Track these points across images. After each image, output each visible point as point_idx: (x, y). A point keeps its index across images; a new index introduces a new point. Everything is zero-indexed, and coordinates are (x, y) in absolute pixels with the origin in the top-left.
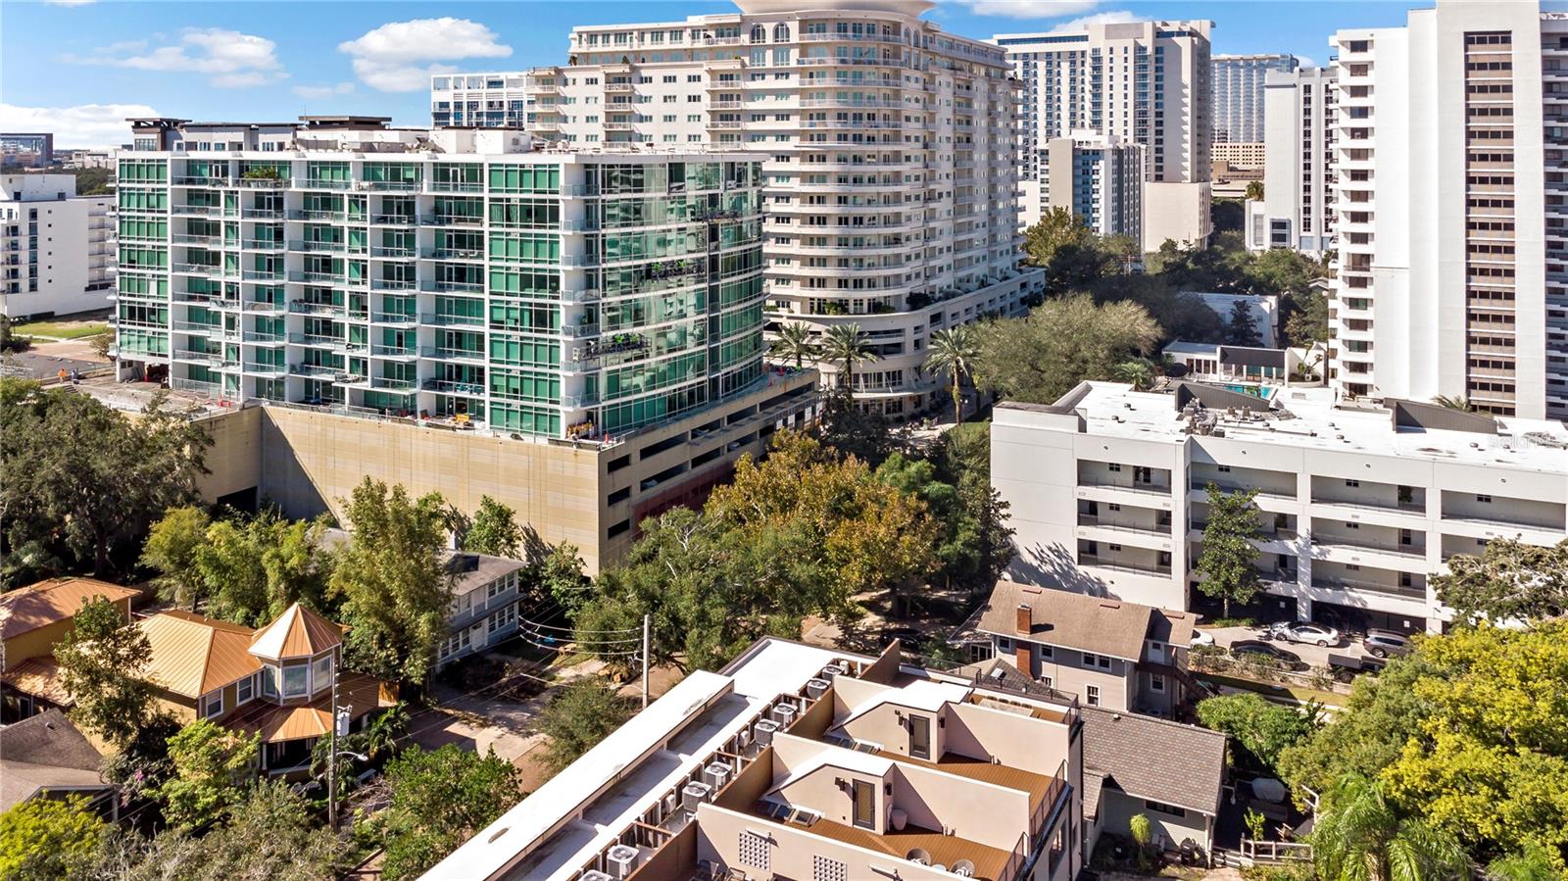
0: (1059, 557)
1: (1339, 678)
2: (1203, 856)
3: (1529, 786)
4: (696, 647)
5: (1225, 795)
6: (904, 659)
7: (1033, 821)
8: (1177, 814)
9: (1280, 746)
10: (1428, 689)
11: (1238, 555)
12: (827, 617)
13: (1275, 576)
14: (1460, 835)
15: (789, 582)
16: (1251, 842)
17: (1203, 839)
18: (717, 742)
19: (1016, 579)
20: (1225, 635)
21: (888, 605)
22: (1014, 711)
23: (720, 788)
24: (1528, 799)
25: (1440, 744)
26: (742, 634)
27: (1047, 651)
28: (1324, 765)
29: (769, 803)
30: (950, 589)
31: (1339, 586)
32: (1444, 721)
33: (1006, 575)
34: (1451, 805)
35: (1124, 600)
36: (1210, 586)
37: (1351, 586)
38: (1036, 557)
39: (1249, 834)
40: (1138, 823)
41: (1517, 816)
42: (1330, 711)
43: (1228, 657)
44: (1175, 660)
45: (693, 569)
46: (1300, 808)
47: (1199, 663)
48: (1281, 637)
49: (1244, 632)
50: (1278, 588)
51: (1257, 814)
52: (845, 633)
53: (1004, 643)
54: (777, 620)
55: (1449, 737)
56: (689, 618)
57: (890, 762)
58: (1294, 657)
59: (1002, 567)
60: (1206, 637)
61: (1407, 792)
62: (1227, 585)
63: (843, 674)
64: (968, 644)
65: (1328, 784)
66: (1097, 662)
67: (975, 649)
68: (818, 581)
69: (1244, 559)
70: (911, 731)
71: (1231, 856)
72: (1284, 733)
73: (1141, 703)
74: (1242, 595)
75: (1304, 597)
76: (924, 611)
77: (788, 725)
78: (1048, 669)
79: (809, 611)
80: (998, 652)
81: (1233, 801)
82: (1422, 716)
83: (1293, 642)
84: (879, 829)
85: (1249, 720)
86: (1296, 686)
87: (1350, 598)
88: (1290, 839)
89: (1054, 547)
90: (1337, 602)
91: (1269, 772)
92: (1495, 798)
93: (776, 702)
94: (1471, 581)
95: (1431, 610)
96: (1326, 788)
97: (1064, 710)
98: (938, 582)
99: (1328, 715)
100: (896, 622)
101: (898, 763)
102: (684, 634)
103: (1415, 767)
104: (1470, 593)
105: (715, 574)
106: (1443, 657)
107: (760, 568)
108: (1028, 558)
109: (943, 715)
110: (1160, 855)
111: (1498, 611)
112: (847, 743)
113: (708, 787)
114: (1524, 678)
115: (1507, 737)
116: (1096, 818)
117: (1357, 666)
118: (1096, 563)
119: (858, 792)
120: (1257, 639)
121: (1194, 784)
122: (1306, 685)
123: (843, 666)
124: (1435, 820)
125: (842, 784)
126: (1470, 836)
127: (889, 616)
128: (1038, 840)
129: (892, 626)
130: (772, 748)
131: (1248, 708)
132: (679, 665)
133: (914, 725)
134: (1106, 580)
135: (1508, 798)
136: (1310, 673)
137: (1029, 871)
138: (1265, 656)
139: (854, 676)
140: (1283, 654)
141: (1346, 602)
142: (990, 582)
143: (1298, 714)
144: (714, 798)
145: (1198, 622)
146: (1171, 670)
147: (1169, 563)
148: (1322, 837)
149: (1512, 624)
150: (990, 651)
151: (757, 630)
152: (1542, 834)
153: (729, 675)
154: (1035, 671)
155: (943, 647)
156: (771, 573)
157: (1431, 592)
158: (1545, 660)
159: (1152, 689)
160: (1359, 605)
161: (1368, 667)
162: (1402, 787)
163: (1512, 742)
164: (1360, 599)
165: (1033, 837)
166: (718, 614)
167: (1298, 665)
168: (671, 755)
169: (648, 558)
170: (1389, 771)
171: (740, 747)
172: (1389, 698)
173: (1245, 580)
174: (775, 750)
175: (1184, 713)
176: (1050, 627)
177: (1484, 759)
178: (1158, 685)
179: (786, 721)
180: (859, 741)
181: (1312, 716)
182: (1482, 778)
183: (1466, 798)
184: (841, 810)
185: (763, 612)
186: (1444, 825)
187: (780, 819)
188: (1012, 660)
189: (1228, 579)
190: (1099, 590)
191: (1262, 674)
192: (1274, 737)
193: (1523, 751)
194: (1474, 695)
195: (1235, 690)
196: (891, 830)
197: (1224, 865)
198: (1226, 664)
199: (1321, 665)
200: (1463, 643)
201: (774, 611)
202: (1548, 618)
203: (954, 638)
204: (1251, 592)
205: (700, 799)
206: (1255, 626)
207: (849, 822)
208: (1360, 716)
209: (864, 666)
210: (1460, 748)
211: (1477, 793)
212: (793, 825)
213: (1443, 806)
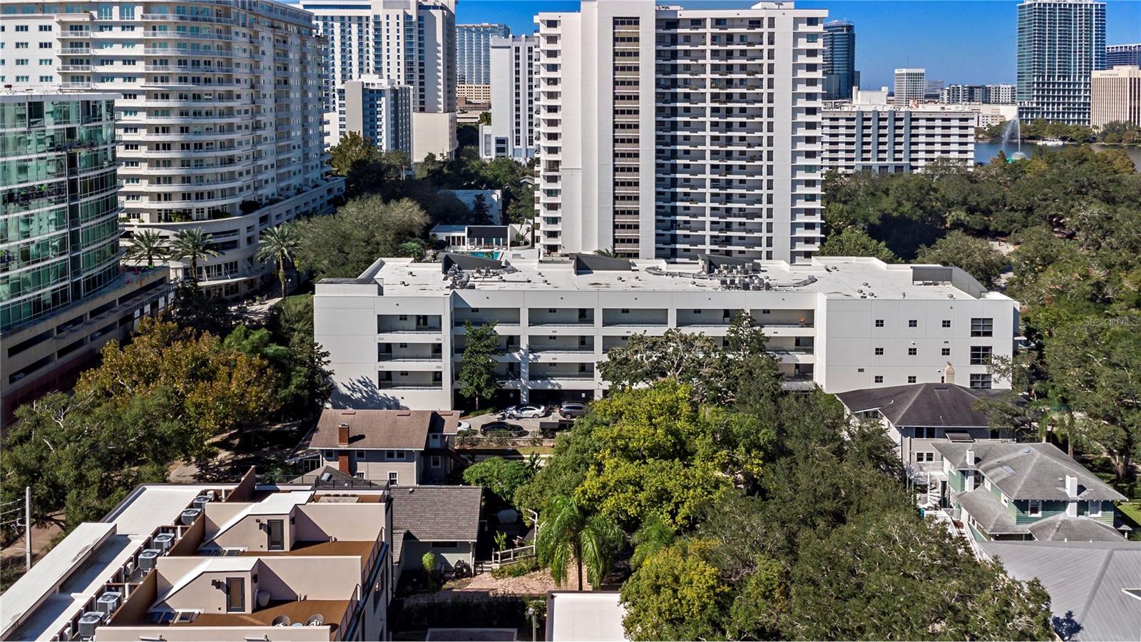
0: (366, 386)
1: (546, 437)
2: (469, 569)
3: (654, 480)
4: (76, 505)
5: (481, 525)
6: (258, 480)
7: (363, 574)
8: (453, 547)
9: (514, 487)
10: (600, 434)
11: (484, 366)
12: (189, 460)
13: (507, 377)
14: (618, 518)
15: (156, 438)
16: (498, 553)
17: (469, 559)
18: (105, 576)
19: (335, 407)
20: (476, 422)
21: (236, 441)
22: (345, 501)
23: (112, 612)
24: (654, 488)
25: (607, 466)
26: (117, 487)
27: (361, 454)
28: (541, 493)
29: (155, 613)
30: (284, 422)
31: (544, 378)
32: (608, 451)
33: (328, 405)
34: (614, 502)
35: (411, 409)
36: (466, 389)
37: (552, 377)
38: (349, 389)
39: (497, 549)
40: (427, 559)
41: (647, 500)
42: (544, 458)
43: (479, 436)
44: (447, 444)
45: (69, 442)
46: (528, 524)
47: (462, 443)
48: (511, 416)
49: (489, 417)
50: (509, 384)
51: (502, 534)
52: (202, 469)
53: (329, 455)
54: (147, 470)
55: (612, 461)
56: (68, 482)
57: (254, 560)
58: (520, 428)
59: (325, 399)
60: (465, 426)
61: (589, 500)
62: (478, 388)
63: (210, 501)
64: (301, 460)
65: (543, 504)
66: (395, 455)
67: (307, 463)
68: (179, 433)
69: (488, 369)
70: (269, 532)
71: (486, 565)
72: (516, 478)
73: (425, 477)
74: (488, 394)
75: (524, 387)
76: (265, 442)
77: (167, 550)
78: (362, 467)
79: (173, 458)
80: (325, 461)
81: (486, 529)
82: (596, 451)
83: (518, 418)
84: (248, 609)
85: (495, 474)
86: (521, 446)
87: (552, 384)
88: (521, 545)
89: (362, 380)
90: (544, 388)
91: (508, 505)
92: (636, 492)
93: (155, 535)
94: (620, 363)
95: (597, 384)
96: (543, 507)
97: (380, 493)
98: (275, 419)
99: (543, 461)
100: (243, 454)
101: (261, 558)
102: (63, 496)
103: (594, 483)
104: (619, 371)
105: (89, 442)
106: (608, 413)
107: (131, 432)
108: (344, 391)
109: (293, 515)
110: (442, 576)
111: (634, 380)
112: (217, 552)
113: (101, 614)
114: (650, 418)
115: (642, 455)
116: (399, 562)
117: (557, 427)
118: (391, 386)
119: (231, 587)
120: (496, 420)
121: (462, 524)
122: (526, 445)
123: (210, 495)
124: (604, 513)
125: (217, 584)
126: (623, 517)
127: (237, 450)
128: (366, 587)
129: (240, 457)
130: (156, 571)
131: (495, 467)
132: (57, 522)
133: (272, 528)
134: (398, 398)
135: (643, 490)
136: (529, 436)
137: (362, 609)
138: (502, 431)
139: (220, 501)
140: (513, 428)
141: (549, 387)
142: (318, 411)
143: (524, 464)
144: (109, 621)
145: (462, 416)
146: (445, 451)
147: (440, 379)
148: (543, 539)
149: (642, 385)
150: (319, 462)
151: (130, 481)
152: (661, 507)
153: (111, 521)
154: (352, 469)
155: (283, 466)
156: (141, 434)
157: (597, 373)
158: (660, 405)
159: (432, 467)
160: (557, 388)
161: (563, 426)
162: (587, 497)
163: (644, 457)
164: (557, 384)
165: (364, 585)
166: (95, 475)
167: (521, 432)
168: (64, 596)
169: (23, 440)
170: (579, 489)
171: (126, 576)
172: (577, 443)
173: (489, 383)
174: (159, 571)
175: (454, 478)
176: (362, 437)
177: (629, 470)
178: (436, 463)
179: (165, 546)
180: (227, 549)
181: (533, 463)
182: (629, 482)
183: (622, 496)
184: (217, 602)
185: (135, 465)
186: (610, 514)
187: (166, 623)
188: (335, 465)
189: (478, 384)
190: (394, 405)
191: (500, 442)
192: (510, 482)
193: (650, 461)
194: (624, 433)
195: (484, 456)
196: (257, 608)
197: (482, 572)
198: (479, 440)
199: (536, 430)
200: (618, 403)
201: (143, 463)
202: (661, 379)
203: (291, 458)
204: (492, 390)
205: (95, 625)
206: (495, 412)
207: (224, 611)
208: (562, 458)
209: (227, 492)
210: (617, 466)
211: (627, 491)
212: (178, 624)
213: (609, 503)
